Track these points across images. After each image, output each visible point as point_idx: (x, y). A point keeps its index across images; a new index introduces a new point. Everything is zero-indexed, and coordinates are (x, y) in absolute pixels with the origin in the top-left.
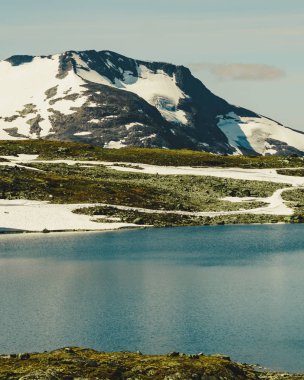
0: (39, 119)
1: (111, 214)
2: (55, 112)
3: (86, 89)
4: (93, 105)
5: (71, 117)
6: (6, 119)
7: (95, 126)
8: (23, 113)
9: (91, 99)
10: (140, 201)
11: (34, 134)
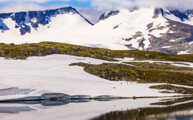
0: (143, 40)
1: (170, 89)
2: (152, 36)
3: (168, 24)
4: (172, 32)
5: (160, 38)
6: (126, 40)
7: (173, 43)
8: (135, 37)
9: (171, 29)
10: (186, 82)
11: (141, 47)
